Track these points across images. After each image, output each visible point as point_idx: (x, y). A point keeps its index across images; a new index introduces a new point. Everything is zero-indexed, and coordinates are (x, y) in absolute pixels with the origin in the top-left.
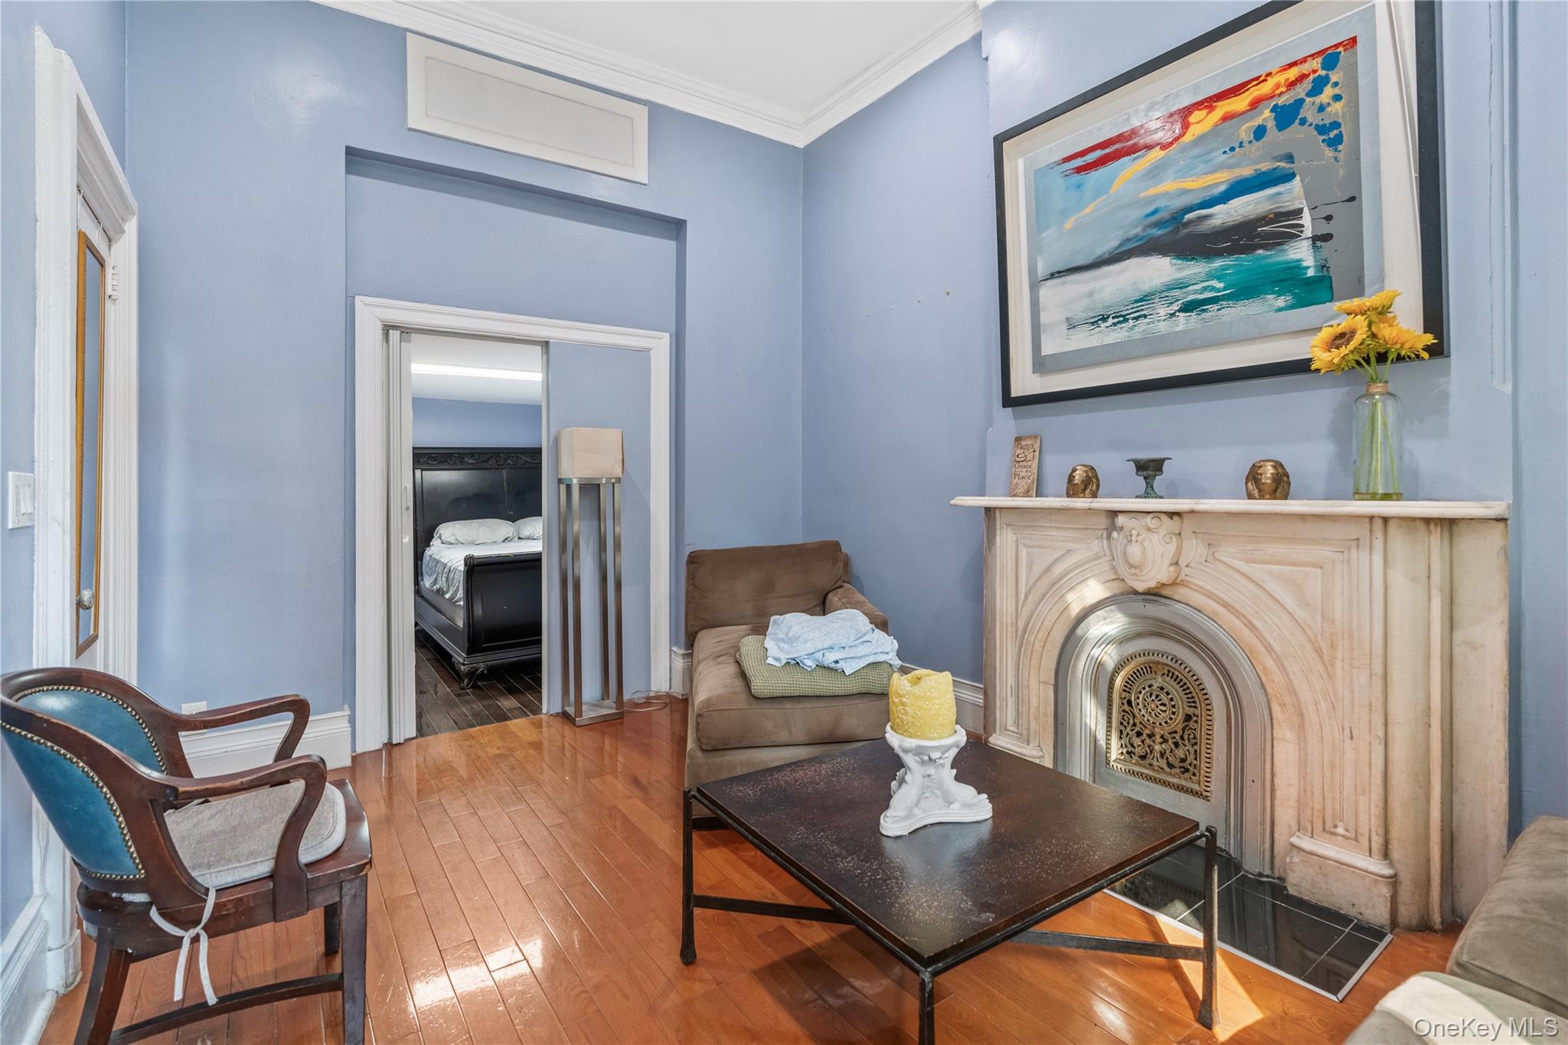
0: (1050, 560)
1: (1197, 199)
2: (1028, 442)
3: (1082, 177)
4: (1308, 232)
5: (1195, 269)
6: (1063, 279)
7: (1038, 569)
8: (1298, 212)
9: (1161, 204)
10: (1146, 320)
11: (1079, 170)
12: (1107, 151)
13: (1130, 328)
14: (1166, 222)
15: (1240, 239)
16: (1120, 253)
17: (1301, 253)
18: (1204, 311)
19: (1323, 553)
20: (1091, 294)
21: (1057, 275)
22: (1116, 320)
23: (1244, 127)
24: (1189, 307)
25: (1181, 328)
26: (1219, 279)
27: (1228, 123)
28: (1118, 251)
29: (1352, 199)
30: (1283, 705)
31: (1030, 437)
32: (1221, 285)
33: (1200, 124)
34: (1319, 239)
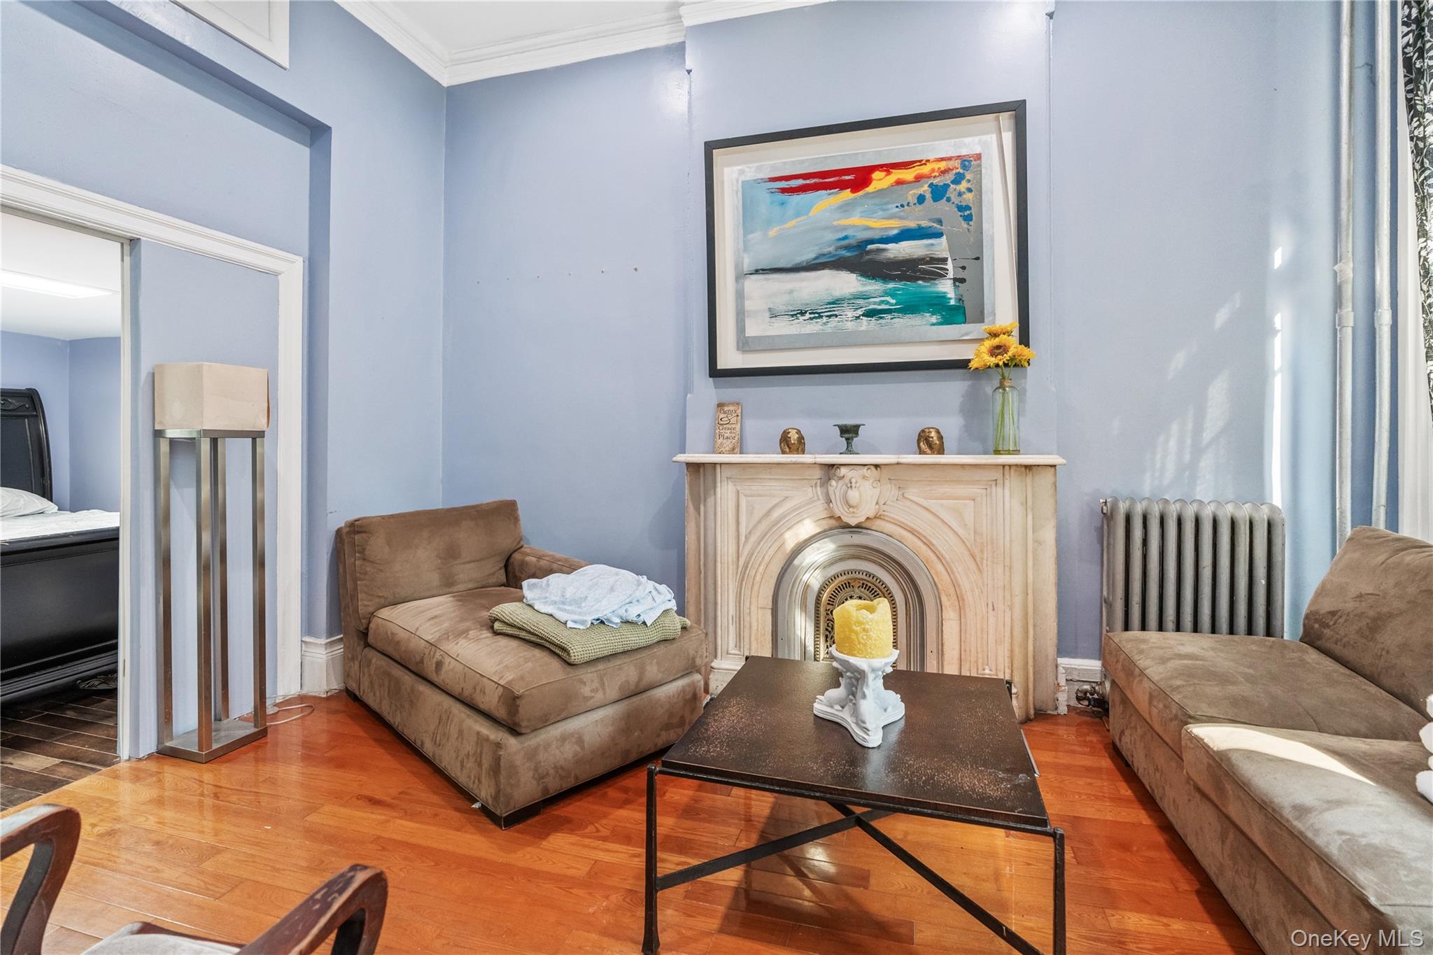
0: (770, 505)
1: (877, 235)
2: (731, 408)
3: (785, 197)
4: (951, 275)
5: (874, 286)
6: (766, 276)
7: (758, 515)
8: (944, 260)
9: (849, 232)
10: (837, 319)
11: (784, 191)
12: (808, 182)
13: (824, 324)
14: (853, 247)
15: (907, 271)
16: (817, 264)
17: (946, 287)
18: (881, 318)
19: (976, 490)
20: (791, 292)
21: (761, 272)
22: (812, 316)
23: (911, 192)
24: (870, 314)
25: (864, 328)
26: (893, 296)
27: (898, 187)
28: (815, 262)
29: (977, 259)
30: (948, 595)
31: (733, 404)
32: (893, 301)
33: (880, 181)
34: (958, 281)
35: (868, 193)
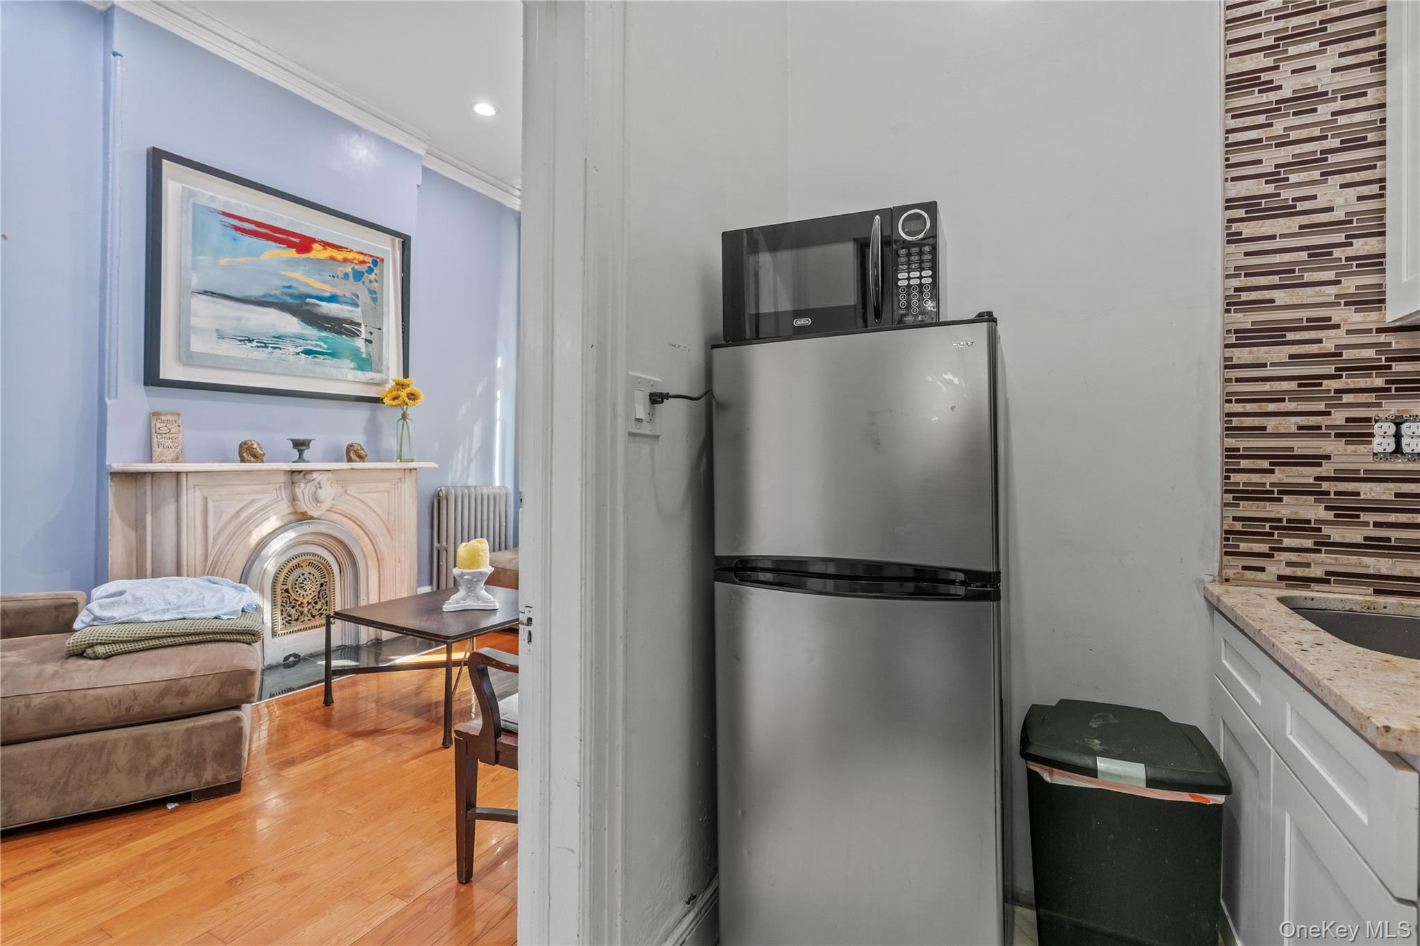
1: (315, 293)
2: (171, 418)
3: (237, 234)
4: (363, 336)
5: (312, 332)
6: (215, 299)
7: (226, 517)
8: (359, 325)
9: (294, 284)
10: (281, 351)
11: (236, 228)
12: (260, 230)
13: (270, 353)
14: (295, 296)
15: (335, 326)
16: (264, 301)
17: (359, 343)
18: (316, 357)
19: (389, 485)
20: (239, 319)
21: (209, 294)
22: (259, 344)
23: (341, 269)
24: (308, 352)
25: (302, 362)
26: (324, 342)
27: (331, 262)
28: (264, 299)
29: (380, 329)
30: (372, 557)
31: (172, 414)
32: (326, 347)
33: (318, 252)
34: (368, 341)
35: (309, 258)
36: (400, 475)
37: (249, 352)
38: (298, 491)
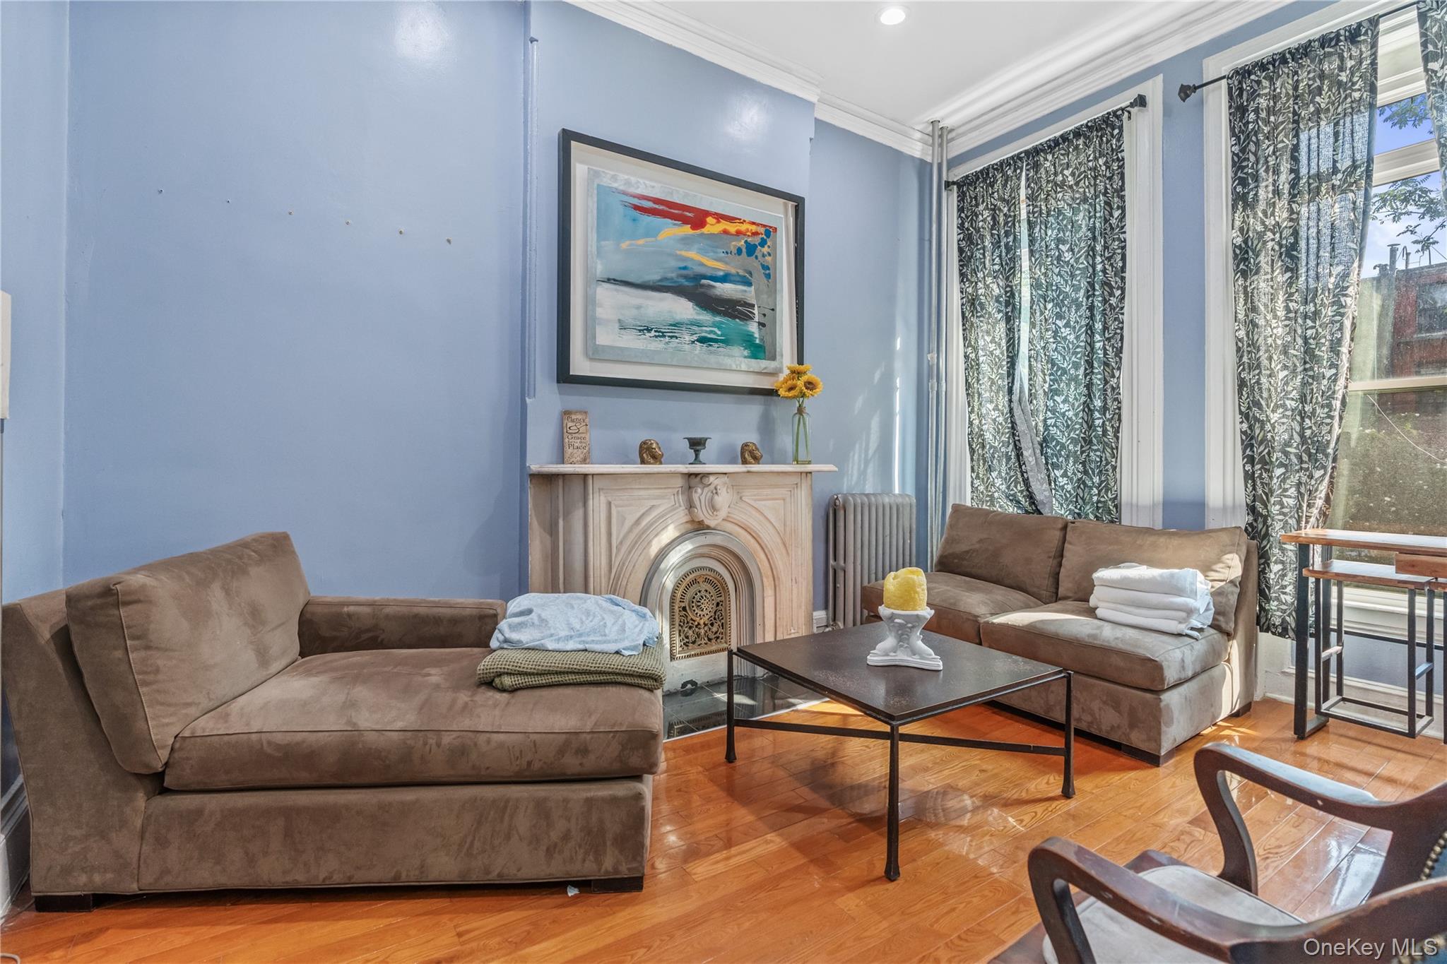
0: (638, 515)
1: (708, 272)
2: (579, 417)
3: (637, 214)
4: (756, 319)
5: (706, 317)
6: (617, 287)
7: (628, 524)
8: (753, 306)
9: (689, 264)
11: (636, 208)
12: (657, 206)
14: (690, 278)
15: (728, 309)
16: (661, 286)
17: (753, 327)
18: (711, 345)
19: (783, 492)
20: (639, 307)
21: (612, 281)
22: (657, 334)
23: (734, 243)
24: (702, 340)
26: (719, 328)
27: (725, 236)
28: (660, 283)
29: (773, 310)
31: (580, 412)
32: (719, 333)
33: (712, 227)
34: (762, 325)
35: (702, 234)
36: (796, 480)
37: (647, 343)
38: (695, 497)
